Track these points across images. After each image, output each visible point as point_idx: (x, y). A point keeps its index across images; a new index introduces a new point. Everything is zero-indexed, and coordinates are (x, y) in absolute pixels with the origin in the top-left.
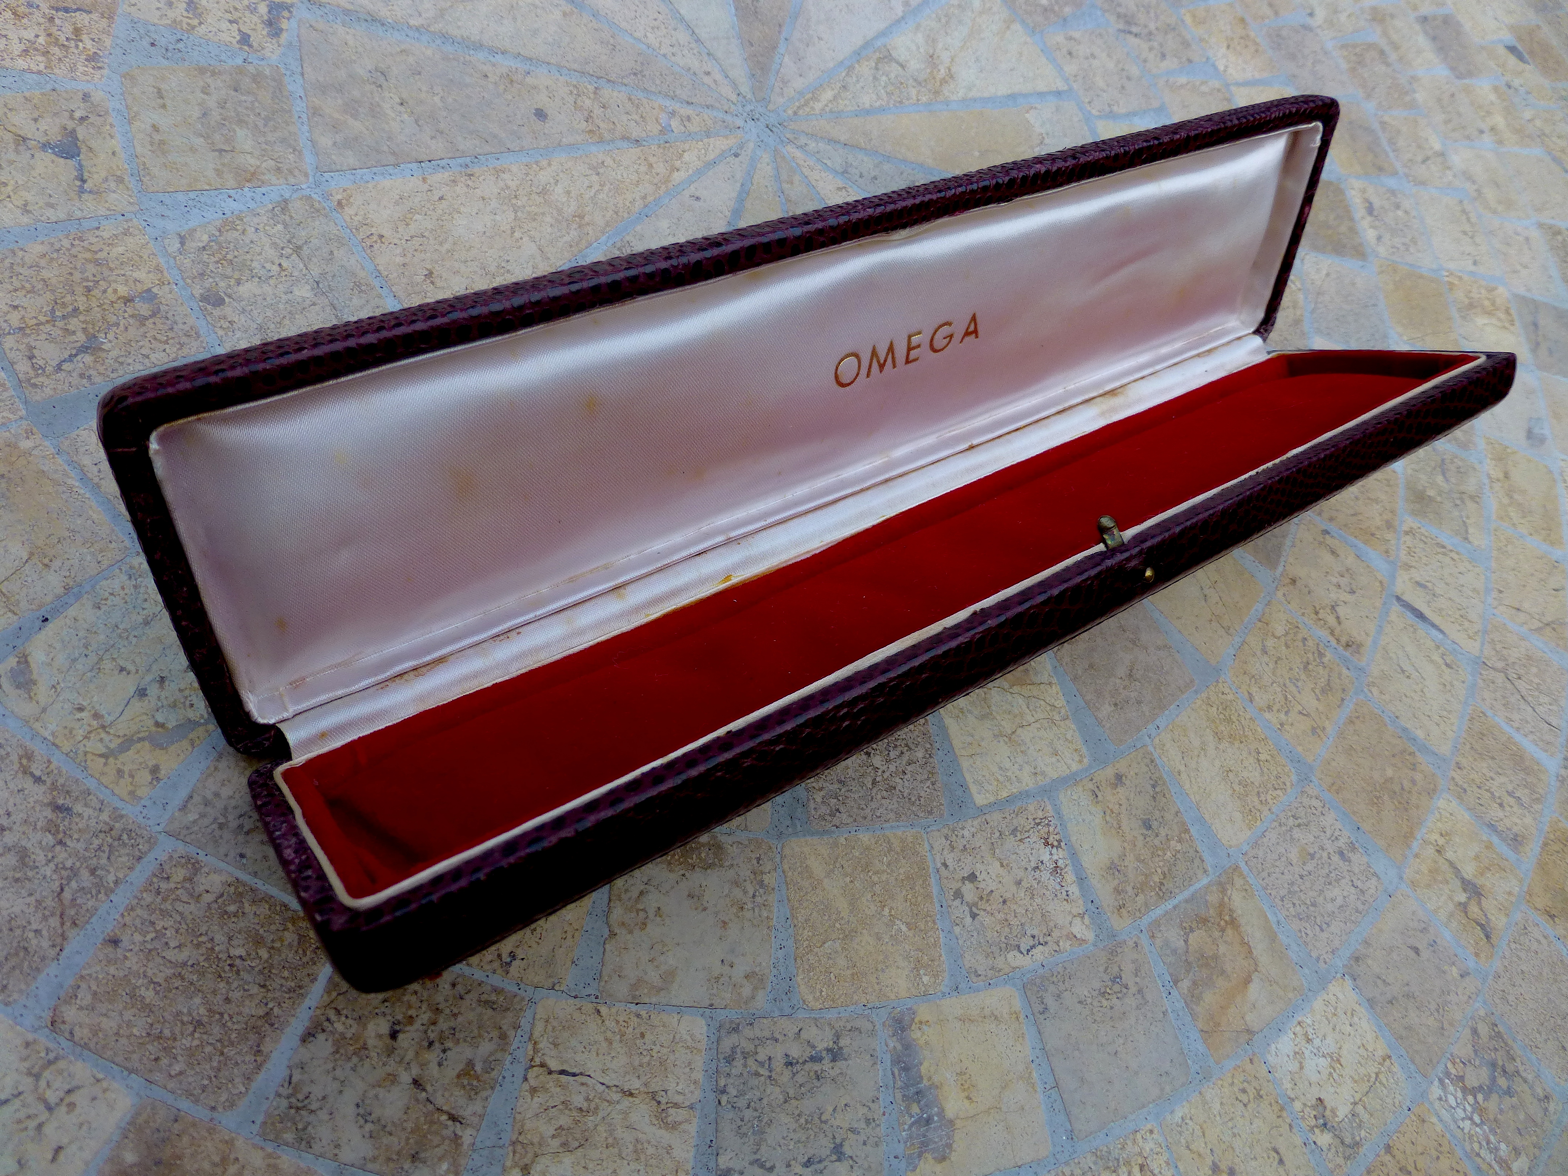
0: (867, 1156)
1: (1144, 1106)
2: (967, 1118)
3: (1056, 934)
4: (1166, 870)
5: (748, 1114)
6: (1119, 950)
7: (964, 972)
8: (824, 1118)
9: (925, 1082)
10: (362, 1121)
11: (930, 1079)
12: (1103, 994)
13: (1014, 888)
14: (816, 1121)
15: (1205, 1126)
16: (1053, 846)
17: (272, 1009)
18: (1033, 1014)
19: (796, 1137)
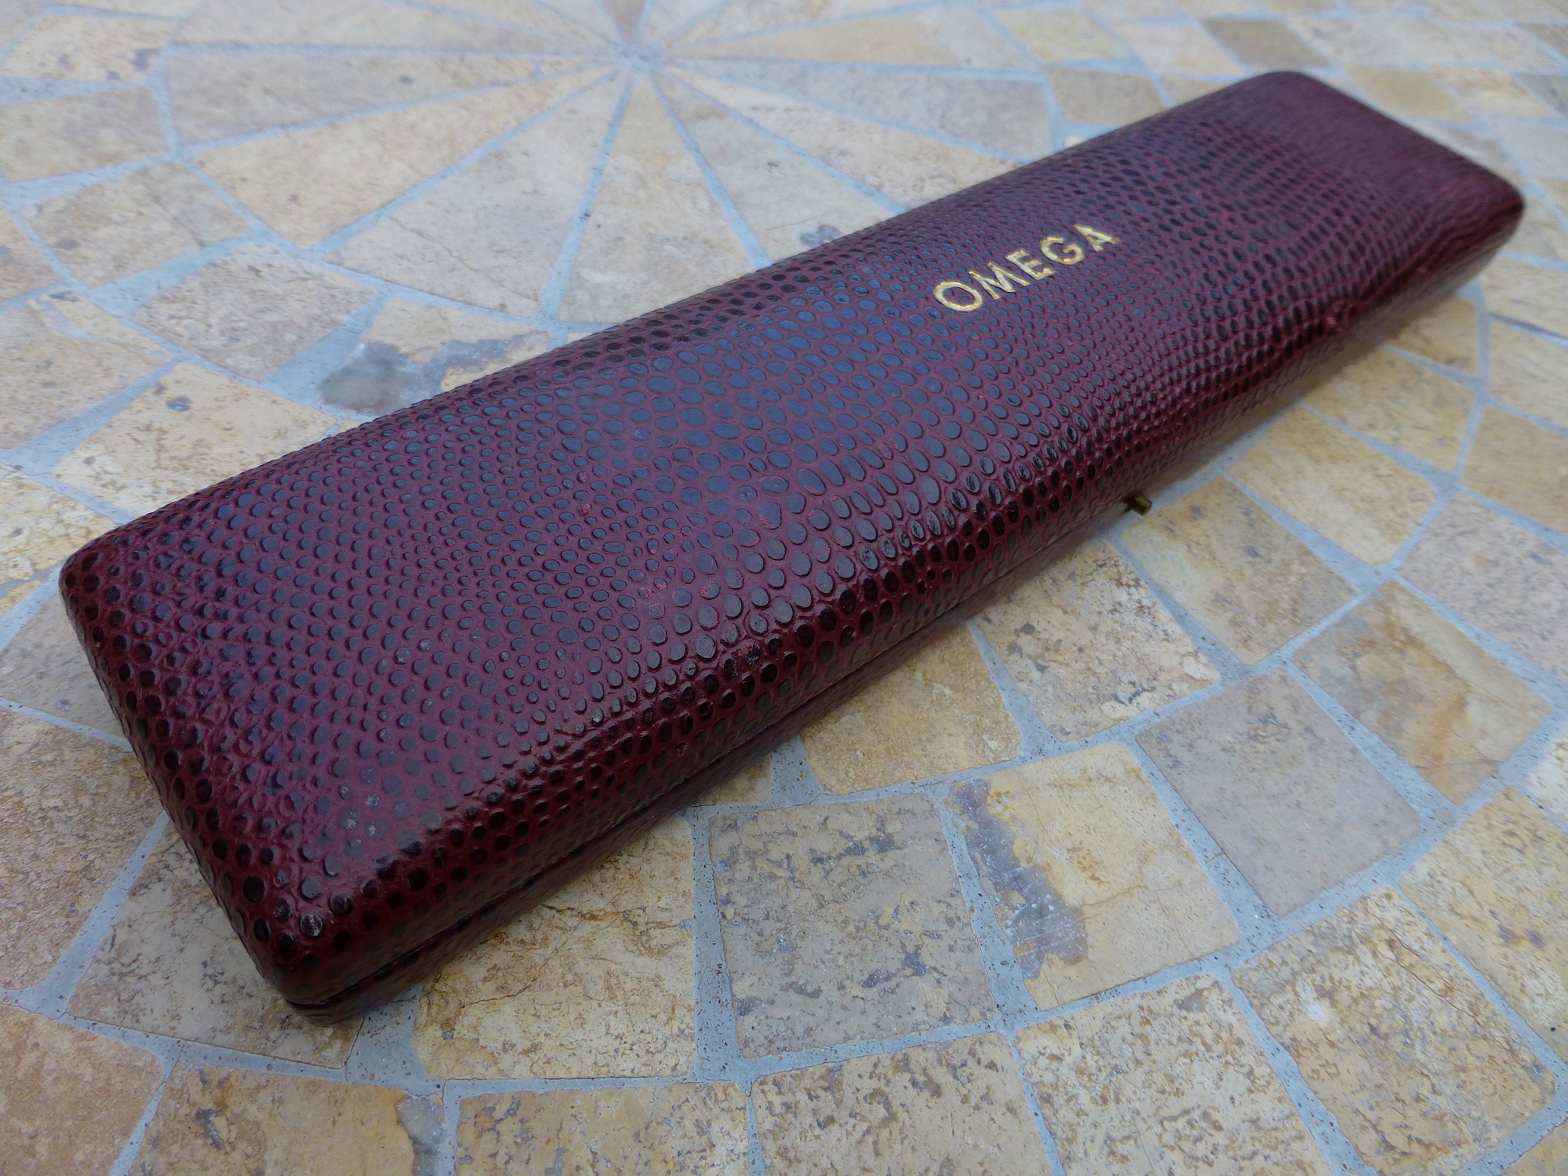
0: (958, 966)
1: (1364, 866)
2: (1099, 904)
3: (1164, 677)
4: (1295, 595)
5: (768, 927)
6: (1261, 687)
7: (1046, 732)
8: (882, 922)
9: (1023, 864)
10: (210, 984)
11: (1029, 860)
12: (1256, 737)
13: (1090, 635)
14: (871, 925)
15: (1468, 882)
16: (1129, 586)
17: (92, 861)
18: (1160, 770)
19: (845, 949)
